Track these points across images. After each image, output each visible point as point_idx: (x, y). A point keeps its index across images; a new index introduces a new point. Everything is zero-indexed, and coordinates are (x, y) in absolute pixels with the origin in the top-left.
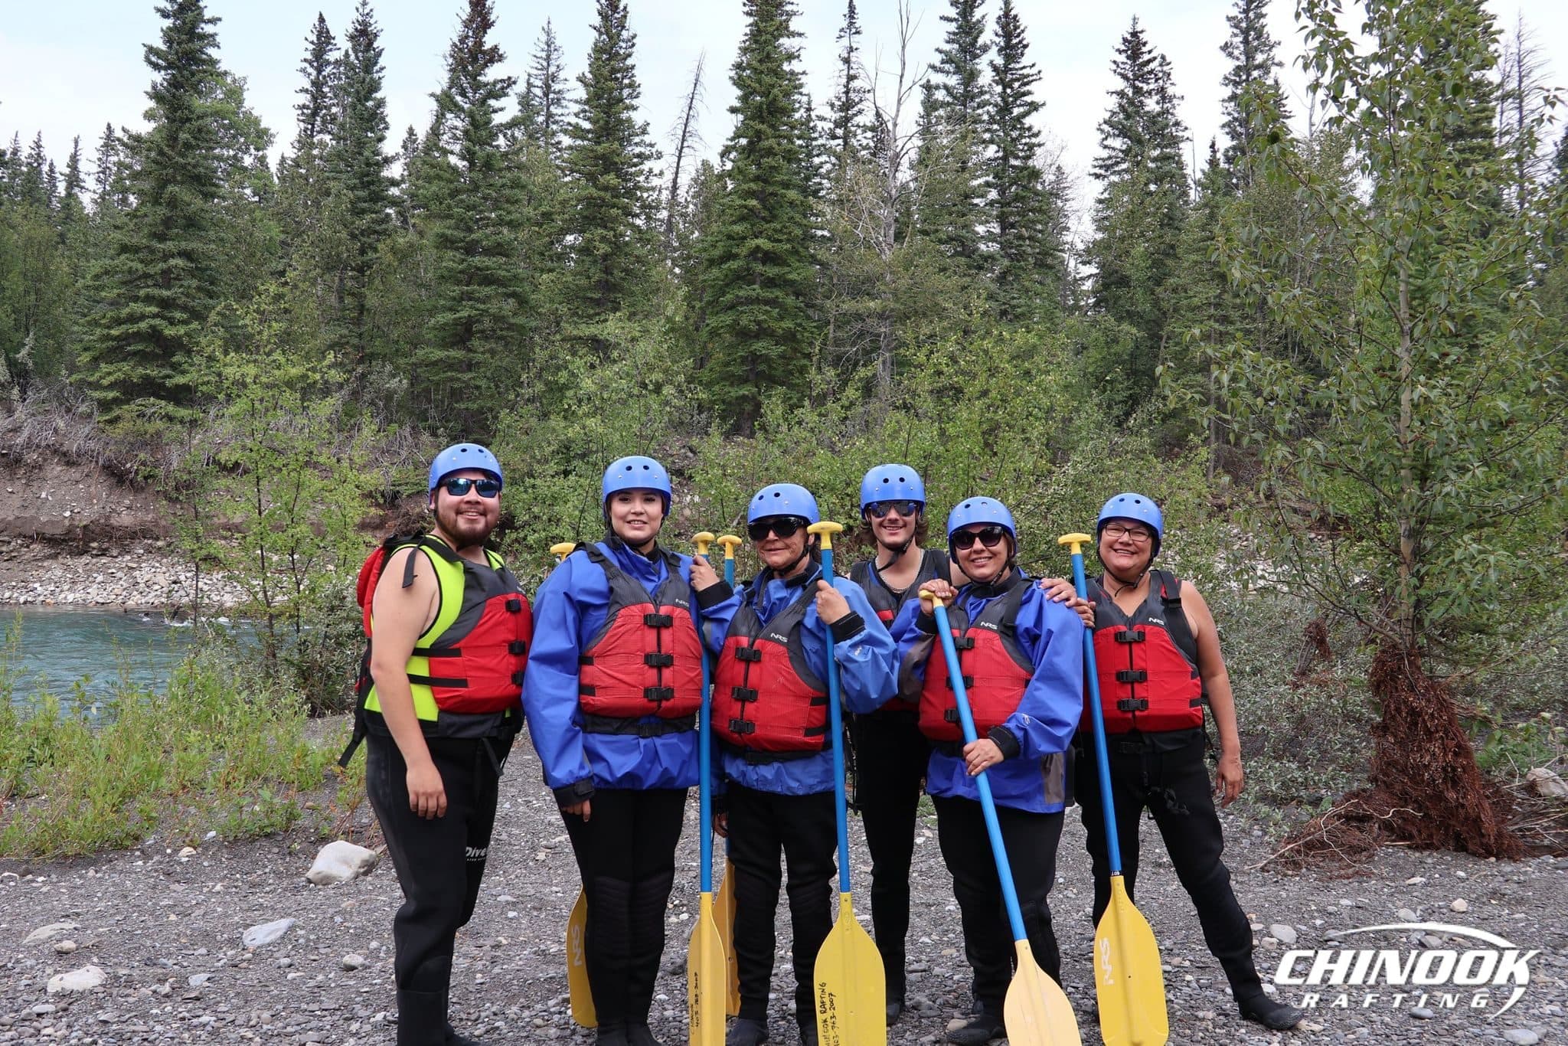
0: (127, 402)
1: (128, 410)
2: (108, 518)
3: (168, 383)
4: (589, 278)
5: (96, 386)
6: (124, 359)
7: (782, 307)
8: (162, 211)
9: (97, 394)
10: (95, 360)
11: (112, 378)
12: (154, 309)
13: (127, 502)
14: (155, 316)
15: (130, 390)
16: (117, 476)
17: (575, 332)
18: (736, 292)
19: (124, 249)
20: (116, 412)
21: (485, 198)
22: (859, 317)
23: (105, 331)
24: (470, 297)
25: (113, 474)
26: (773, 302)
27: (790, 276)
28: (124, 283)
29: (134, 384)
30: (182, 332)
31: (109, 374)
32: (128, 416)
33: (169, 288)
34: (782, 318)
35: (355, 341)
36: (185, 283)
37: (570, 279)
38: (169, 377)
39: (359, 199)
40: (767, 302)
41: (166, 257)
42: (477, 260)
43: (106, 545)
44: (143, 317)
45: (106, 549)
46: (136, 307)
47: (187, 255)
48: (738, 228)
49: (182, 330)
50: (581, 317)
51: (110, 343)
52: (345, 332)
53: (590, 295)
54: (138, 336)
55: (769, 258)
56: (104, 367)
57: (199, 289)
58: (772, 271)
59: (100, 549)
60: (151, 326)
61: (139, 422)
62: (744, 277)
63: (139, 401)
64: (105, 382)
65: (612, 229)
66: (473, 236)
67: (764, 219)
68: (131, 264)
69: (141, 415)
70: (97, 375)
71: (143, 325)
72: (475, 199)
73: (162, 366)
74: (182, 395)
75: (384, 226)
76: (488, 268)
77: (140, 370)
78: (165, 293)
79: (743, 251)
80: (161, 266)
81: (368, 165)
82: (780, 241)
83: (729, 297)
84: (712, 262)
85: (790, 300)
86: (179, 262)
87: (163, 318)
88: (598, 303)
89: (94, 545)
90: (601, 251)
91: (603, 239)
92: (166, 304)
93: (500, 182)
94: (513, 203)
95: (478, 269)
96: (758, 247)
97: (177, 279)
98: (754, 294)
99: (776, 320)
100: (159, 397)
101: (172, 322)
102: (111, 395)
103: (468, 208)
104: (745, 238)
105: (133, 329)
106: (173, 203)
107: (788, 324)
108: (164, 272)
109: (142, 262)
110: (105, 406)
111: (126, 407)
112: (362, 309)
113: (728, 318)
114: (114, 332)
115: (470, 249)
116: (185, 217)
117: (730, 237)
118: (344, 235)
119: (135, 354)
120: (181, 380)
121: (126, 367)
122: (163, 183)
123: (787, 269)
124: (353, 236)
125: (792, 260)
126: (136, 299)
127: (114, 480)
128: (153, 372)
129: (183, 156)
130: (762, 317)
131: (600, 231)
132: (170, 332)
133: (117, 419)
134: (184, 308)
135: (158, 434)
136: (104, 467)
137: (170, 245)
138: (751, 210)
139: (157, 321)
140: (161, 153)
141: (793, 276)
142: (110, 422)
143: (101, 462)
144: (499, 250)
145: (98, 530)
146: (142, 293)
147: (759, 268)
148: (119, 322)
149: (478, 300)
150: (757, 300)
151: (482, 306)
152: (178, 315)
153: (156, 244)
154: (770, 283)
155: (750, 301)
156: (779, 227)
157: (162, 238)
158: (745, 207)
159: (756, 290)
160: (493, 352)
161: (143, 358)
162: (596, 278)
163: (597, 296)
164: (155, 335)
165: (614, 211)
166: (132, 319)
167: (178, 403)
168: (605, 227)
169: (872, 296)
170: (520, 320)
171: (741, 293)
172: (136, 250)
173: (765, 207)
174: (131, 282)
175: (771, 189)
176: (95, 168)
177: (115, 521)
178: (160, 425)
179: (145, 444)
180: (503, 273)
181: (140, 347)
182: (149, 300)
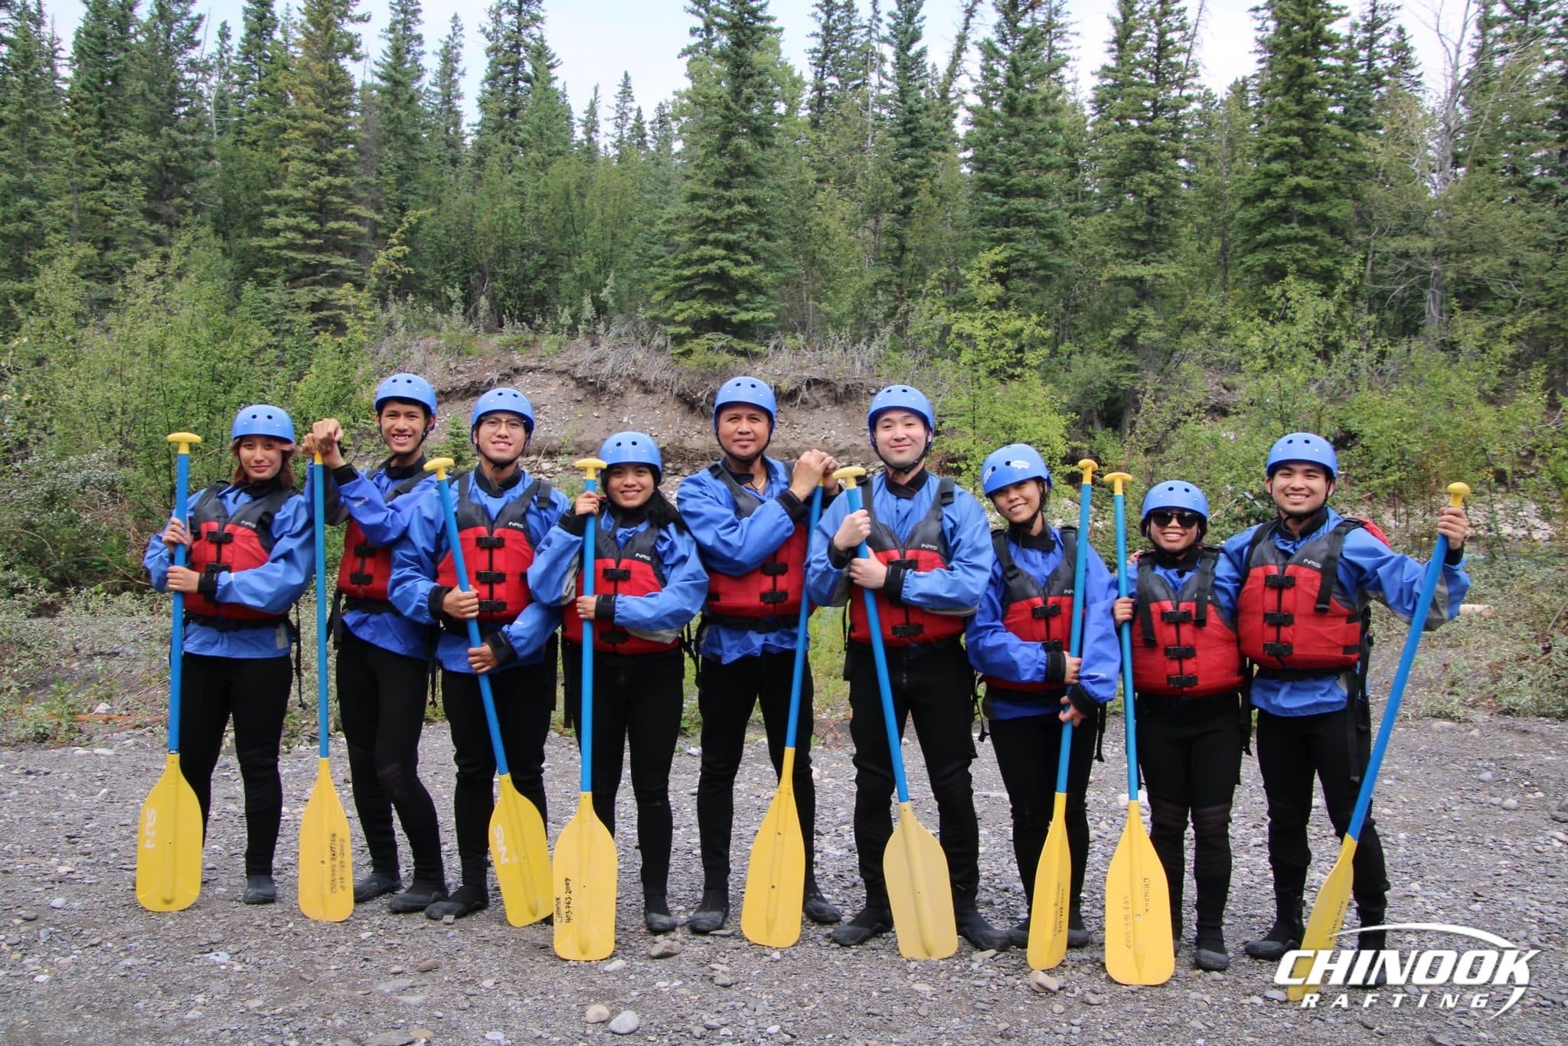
0: (696, 336)
1: (699, 344)
2: (681, 441)
3: (735, 319)
4: (1134, 219)
5: (670, 322)
6: (693, 297)
7: (1321, 244)
8: (728, 161)
9: (672, 329)
10: (667, 297)
11: (684, 315)
12: (720, 252)
13: (698, 427)
14: (723, 258)
15: (700, 327)
16: (689, 403)
17: (1122, 273)
18: (1273, 230)
19: (694, 197)
20: (688, 345)
21: (1026, 143)
22: (1406, 255)
23: (678, 272)
24: (1008, 238)
25: (685, 402)
26: (1311, 240)
27: (1330, 214)
28: (694, 228)
29: (702, 320)
30: (746, 273)
31: (682, 311)
32: (699, 348)
33: (733, 232)
34: (1320, 255)
35: (898, 280)
36: (748, 228)
37: (1117, 222)
38: (733, 313)
39: (904, 146)
40: (1305, 239)
41: (730, 203)
42: (1017, 203)
43: (679, 466)
44: (712, 259)
45: (679, 469)
46: (706, 250)
47: (748, 201)
48: (1277, 166)
49: (745, 271)
50: (1126, 257)
51: (684, 283)
52: (889, 271)
53: (1135, 236)
54: (706, 277)
55: (1310, 196)
56: (678, 305)
57: (760, 233)
58: (1311, 210)
59: (674, 469)
60: (720, 268)
61: (710, 354)
62: (1282, 215)
63: (707, 336)
64: (679, 318)
65: (1160, 172)
66: (1014, 180)
67: (1303, 155)
68: (701, 211)
69: (710, 348)
70: (671, 312)
71: (713, 267)
72: (1015, 144)
73: (727, 303)
74: (743, 330)
75: (925, 171)
76: (1027, 211)
77: (709, 308)
78: (732, 237)
79: (1282, 189)
80: (728, 212)
81: (911, 112)
82: (1319, 178)
83: (1265, 236)
84: (1247, 201)
85: (1328, 239)
86: (744, 208)
87: (731, 260)
88: (1142, 244)
89: (669, 465)
90: (1150, 194)
91: (1152, 182)
92: (730, 246)
93: (1039, 126)
94: (1051, 147)
95: (1019, 211)
96: (1298, 186)
97: (739, 223)
98: (1292, 233)
99: (1314, 257)
100: (726, 333)
101: (738, 263)
102: (684, 330)
103: (1011, 153)
104: (1284, 176)
105: (704, 270)
106: (737, 154)
107: (1326, 262)
108: (729, 217)
109: (710, 208)
110: (678, 339)
111: (696, 341)
112: (903, 249)
113: (1264, 257)
114: (687, 272)
115: (1009, 193)
116: (747, 167)
117: (1267, 175)
118: (888, 180)
119: (702, 291)
120: (745, 316)
121: (696, 304)
122: (727, 136)
123: (1326, 206)
124: (895, 180)
125: (1331, 196)
126: (704, 242)
127: (686, 407)
128: (720, 309)
129: (744, 108)
130: (1300, 256)
131: (1149, 174)
132: (736, 272)
133: (690, 352)
134: (747, 251)
135: (725, 364)
136: (678, 396)
137: (734, 193)
138: (1292, 148)
139: (726, 263)
140: (728, 108)
141: (1332, 213)
142: (682, 354)
143: (675, 391)
144: (1039, 192)
145: (673, 452)
146: (711, 237)
147: (1299, 205)
148: (688, 263)
149: (1019, 241)
150: (1296, 239)
151: (1021, 247)
152: (743, 257)
153: (721, 191)
154: (1307, 221)
155: (1288, 240)
156: (1320, 163)
157: (727, 186)
158: (1287, 144)
159: (1295, 229)
160: (1034, 292)
161: (710, 296)
162: (1143, 220)
163: (1142, 237)
164: (722, 276)
165: (1165, 154)
166: (704, 260)
167: (741, 338)
168: (1153, 170)
169: (1424, 235)
170: (1058, 260)
171: (1280, 232)
172: (703, 197)
173: (1306, 145)
174: (698, 226)
175: (1312, 125)
176: (613, 114)
177: (688, 444)
178: (727, 357)
179: (715, 375)
180: (1043, 215)
181: (709, 286)
182: (716, 243)
